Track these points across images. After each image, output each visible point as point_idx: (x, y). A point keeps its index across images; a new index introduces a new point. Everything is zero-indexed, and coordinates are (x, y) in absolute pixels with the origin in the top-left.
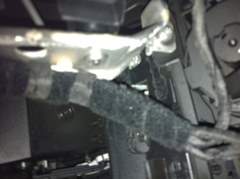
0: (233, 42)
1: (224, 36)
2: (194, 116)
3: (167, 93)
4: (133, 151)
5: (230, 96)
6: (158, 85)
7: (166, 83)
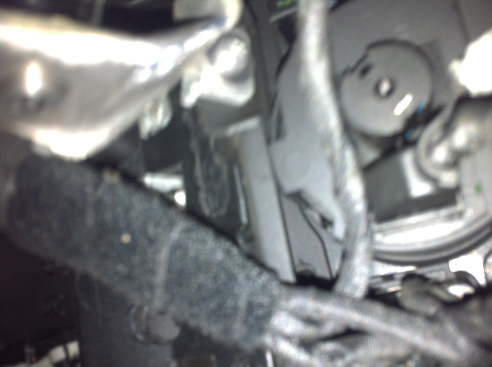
0: (385, 87)
1: (365, 71)
2: (286, 257)
3: (227, 200)
4: (140, 337)
5: (373, 216)
6: (208, 179)
7: (225, 177)
